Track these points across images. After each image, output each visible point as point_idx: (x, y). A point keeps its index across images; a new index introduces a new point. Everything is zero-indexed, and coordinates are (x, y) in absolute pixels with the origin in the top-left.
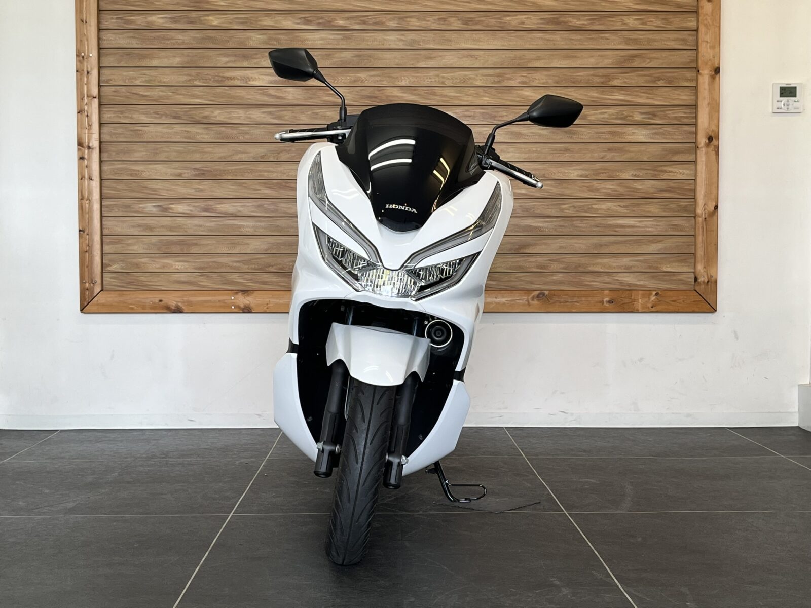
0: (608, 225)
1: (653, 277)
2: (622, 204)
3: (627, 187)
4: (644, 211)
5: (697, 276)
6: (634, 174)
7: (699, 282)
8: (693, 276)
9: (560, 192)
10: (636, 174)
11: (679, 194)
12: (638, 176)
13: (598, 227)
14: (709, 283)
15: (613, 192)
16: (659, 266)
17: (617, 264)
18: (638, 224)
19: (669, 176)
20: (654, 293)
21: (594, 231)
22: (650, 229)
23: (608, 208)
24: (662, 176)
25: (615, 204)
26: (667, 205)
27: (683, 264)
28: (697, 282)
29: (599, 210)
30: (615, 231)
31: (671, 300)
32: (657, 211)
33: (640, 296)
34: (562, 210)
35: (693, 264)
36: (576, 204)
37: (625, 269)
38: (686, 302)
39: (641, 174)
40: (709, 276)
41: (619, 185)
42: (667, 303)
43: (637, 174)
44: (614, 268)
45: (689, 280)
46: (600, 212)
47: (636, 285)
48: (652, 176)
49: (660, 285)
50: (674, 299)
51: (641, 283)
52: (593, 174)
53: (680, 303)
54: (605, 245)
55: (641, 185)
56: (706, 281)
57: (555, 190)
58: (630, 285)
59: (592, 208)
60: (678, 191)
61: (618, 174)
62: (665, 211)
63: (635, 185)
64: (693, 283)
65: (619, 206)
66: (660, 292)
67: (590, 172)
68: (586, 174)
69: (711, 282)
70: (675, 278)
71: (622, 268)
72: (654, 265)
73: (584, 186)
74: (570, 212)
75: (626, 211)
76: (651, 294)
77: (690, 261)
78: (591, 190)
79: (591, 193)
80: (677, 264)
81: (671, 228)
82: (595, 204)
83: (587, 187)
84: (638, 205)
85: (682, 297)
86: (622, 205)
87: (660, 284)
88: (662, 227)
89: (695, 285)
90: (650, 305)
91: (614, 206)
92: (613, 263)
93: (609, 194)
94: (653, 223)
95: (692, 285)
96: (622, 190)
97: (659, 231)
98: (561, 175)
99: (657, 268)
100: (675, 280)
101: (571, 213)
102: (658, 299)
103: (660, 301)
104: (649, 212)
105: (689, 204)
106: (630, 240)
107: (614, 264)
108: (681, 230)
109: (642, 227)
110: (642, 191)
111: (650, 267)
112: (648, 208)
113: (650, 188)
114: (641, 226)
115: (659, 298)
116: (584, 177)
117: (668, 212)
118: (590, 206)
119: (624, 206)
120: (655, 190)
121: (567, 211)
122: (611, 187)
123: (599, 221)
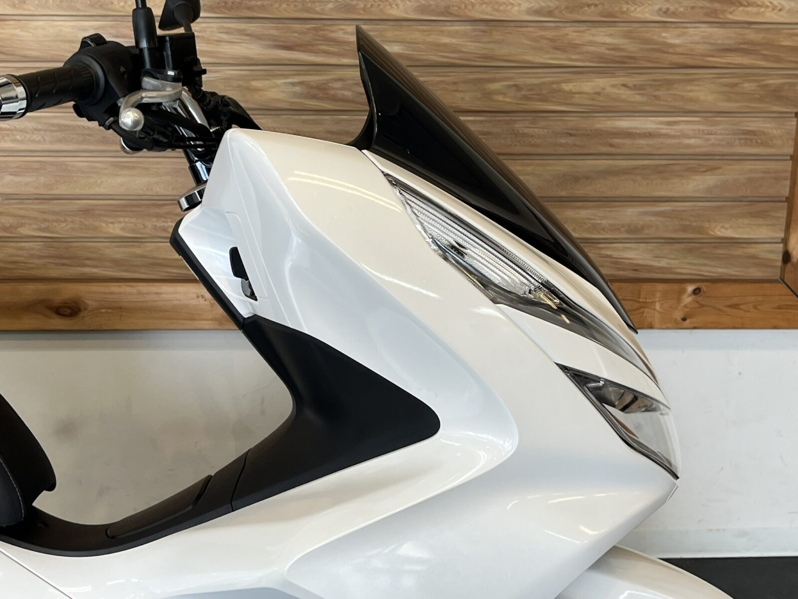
0: (595, 130)
1: (691, 250)
2: (630, 81)
3: (646, 41)
4: (682, 98)
5: (790, 250)
6: (664, 8)
7: (792, 263)
8: (780, 250)
9: (485, 52)
10: (668, 9)
11: (766, 58)
12: (674, 14)
13: (571, 135)
15: (612, 52)
16: (706, 225)
17: (611, 222)
18: (665, 129)
19: (747, 13)
20: (690, 288)
21: (561, 145)
22: (692, 141)
23: (597, 90)
24: (731, 13)
25: (614, 81)
26: (736, 85)
27: (761, 221)
28: (789, 265)
29: (577, 96)
30: (611, 145)
31: (728, 303)
32: (710, 98)
33: (658, 295)
34: (488, 95)
35: (783, 221)
36: (521, 81)
37: (628, 232)
38: (759, 307)
39: (682, 9)
41: (627, 35)
42: (719, 310)
43: (672, 9)
44: (603, 229)
45: (772, 256)
46: (577, 99)
47: (650, 269)
48: (707, 15)
49: (705, 268)
50: (735, 300)
51: (663, 263)
52: (567, 8)
53: (746, 311)
54: (587, 178)
55: (679, 36)
57: (471, 47)
58: (636, 268)
59: (559, 91)
60: (763, 52)
61: (625, 9)
62: (729, 100)
63: (663, 35)
64: (780, 264)
65: (624, 85)
66: (703, 286)
67: (558, 3)
68: (549, 7)
70: (739, 252)
71: (622, 229)
72: (694, 224)
73: (542, 37)
74: (507, 100)
75: (638, 98)
76: (683, 291)
77: (779, 215)
78: (559, 46)
79: (559, 55)
80: (746, 221)
81: (740, 139)
82: (568, 81)
83: (551, 40)
84: (669, 83)
85: (753, 298)
86: (631, 84)
87: (705, 265)
88: (720, 137)
90: (678, 315)
91: (613, 86)
92: (601, 218)
93: (601, 58)
94: (701, 127)
95: (777, 267)
96: (632, 47)
97: (712, 144)
98: (489, 9)
99: (700, 230)
100: (739, 256)
101: (508, 103)
102: (698, 302)
103: (703, 306)
104: (691, 100)
105: (786, 83)
106: (645, 167)
107: (604, 222)
108: (763, 144)
109: (674, 137)
110: (679, 50)
111: (685, 229)
112: (690, 91)
113: (698, 43)
114: (672, 132)
115: (700, 299)
116: (545, 16)
117: (737, 101)
118: (555, 86)
119: (635, 86)
120: (709, 47)
121: (500, 98)
122: (608, 40)
123: (573, 122)
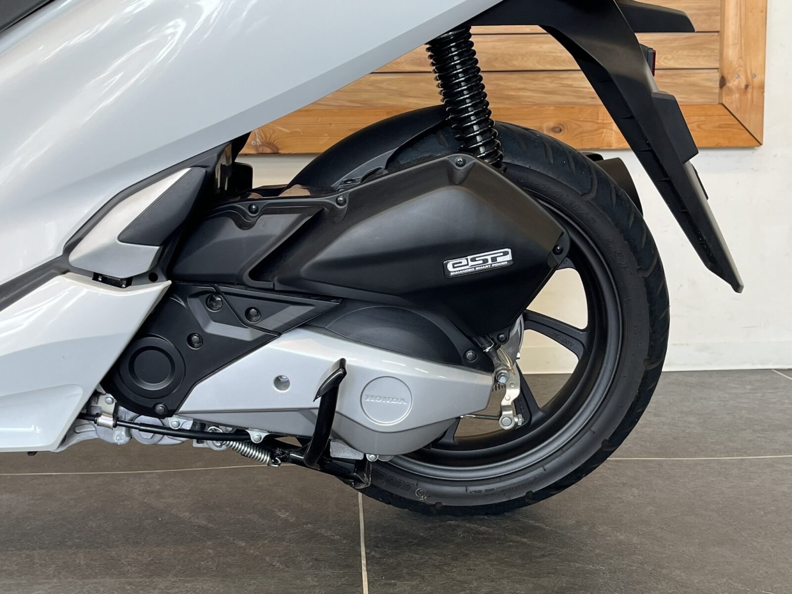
5: (725, 76)
7: (728, 88)
8: (716, 76)
14: (750, 90)
27: (698, 53)
28: (725, 88)
35: (719, 52)
38: (702, 127)
40: (749, 75)
45: (710, 84)
56: (743, 86)
64: (717, 91)
69: (753, 88)
77: (712, 47)
80: (685, 53)
85: (697, 118)
89: (720, 95)
95: (715, 93)
